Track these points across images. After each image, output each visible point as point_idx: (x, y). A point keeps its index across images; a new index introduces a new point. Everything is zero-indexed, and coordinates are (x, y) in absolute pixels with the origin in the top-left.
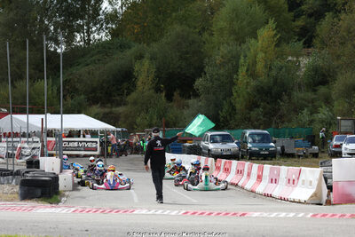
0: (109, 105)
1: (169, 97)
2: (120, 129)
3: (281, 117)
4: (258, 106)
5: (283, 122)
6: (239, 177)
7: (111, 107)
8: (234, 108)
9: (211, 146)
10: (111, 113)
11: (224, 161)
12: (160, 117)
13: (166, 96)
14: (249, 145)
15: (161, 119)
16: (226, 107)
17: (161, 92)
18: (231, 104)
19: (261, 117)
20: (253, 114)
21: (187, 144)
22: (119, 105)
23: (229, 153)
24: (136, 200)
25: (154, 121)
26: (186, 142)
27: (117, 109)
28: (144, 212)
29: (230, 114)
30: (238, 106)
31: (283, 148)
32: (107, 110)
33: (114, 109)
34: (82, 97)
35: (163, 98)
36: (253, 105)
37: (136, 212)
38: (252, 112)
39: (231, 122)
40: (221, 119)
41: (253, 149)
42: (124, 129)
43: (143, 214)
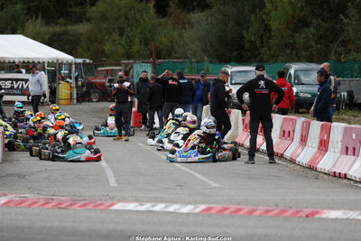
0: (62, 21)
1: (161, 9)
2: (80, 61)
3: (345, 43)
4: (307, 25)
5: (348, 52)
6: (286, 142)
7: (65, 25)
8: (267, 29)
10: (65, 33)
12: (146, 42)
13: (155, 6)
15: (146, 44)
16: (255, 26)
18: (263, 21)
19: (313, 43)
20: (300, 38)
22: (80, 19)
24: (113, 182)
27: (74, 27)
28: (131, 206)
29: (261, 37)
30: (274, 25)
31: (350, 94)
32: (58, 29)
33: (70, 28)
34: (19, 6)
35: (152, 11)
36: (299, 23)
37: (118, 206)
38: (298, 35)
39: (262, 51)
40: (247, 45)
41: (302, 95)
42: (88, 61)
43: (130, 211)
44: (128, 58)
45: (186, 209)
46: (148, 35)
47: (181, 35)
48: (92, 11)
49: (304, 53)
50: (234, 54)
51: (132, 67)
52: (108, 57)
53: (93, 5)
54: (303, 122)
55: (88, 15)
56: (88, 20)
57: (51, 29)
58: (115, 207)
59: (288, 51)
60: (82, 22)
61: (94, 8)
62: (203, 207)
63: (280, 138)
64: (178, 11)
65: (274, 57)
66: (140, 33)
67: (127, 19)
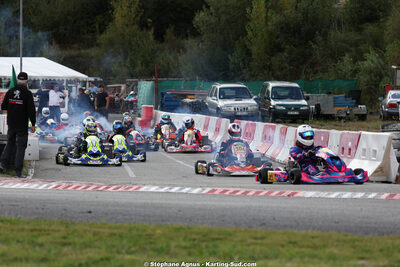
0: (76, 46)
1: (160, 36)
2: (92, 79)
3: (313, 65)
4: (281, 50)
5: (316, 73)
6: (268, 144)
7: (79, 49)
8: (249, 53)
9: (221, 103)
10: (79, 56)
11: (244, 123)
12: (147, 64)
13: (154, 34)
14: (273, 103)
15: (147, 66)
17: (148, 28)
18: (245, 46)
19: (286, 65)
20: (276, 60)
21: (188, 100)
22: (91, 44)
23: (245, 113)
25: (137, 70)
26: (185, 96)
27: (88, 51)
28: (154, 189)
29: (243, 60)
30: (254, 49)
31: (318, 107)
32: (73, 52)
33: (83, 51)
35: (152, 37)
36: (275, 48)
37: (143, 189)
38: (273, 58)
39: (244, 71)
40: (231, 67)
41: (278, 108)
42: (99, 79)
43: (153, 192)
44: (132, 77)
45: (196, 191)
46: (149, 58)
47: (176, 58)
48: (102, 38)
49: (279, 73)
50: (221, 74)
51: (137, 85)
52: (115, 76)
53: (101, 32)
54: (281, 129)
55: (98, 41)
56: (98, 45)
57: (67, 53)
58: (141, 190)
59: (266, 72)
60: (92, 46)
61: (103, 36)
62: (209, 189)
63: (262, 141)
64: (174, 38)
65: (253, 76)
66: (143, 56)
67: (130, 44)
